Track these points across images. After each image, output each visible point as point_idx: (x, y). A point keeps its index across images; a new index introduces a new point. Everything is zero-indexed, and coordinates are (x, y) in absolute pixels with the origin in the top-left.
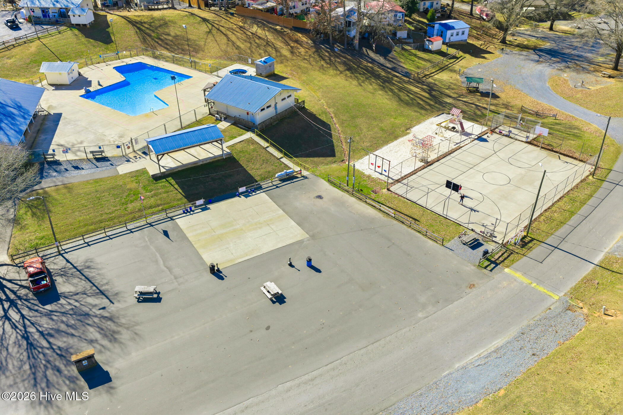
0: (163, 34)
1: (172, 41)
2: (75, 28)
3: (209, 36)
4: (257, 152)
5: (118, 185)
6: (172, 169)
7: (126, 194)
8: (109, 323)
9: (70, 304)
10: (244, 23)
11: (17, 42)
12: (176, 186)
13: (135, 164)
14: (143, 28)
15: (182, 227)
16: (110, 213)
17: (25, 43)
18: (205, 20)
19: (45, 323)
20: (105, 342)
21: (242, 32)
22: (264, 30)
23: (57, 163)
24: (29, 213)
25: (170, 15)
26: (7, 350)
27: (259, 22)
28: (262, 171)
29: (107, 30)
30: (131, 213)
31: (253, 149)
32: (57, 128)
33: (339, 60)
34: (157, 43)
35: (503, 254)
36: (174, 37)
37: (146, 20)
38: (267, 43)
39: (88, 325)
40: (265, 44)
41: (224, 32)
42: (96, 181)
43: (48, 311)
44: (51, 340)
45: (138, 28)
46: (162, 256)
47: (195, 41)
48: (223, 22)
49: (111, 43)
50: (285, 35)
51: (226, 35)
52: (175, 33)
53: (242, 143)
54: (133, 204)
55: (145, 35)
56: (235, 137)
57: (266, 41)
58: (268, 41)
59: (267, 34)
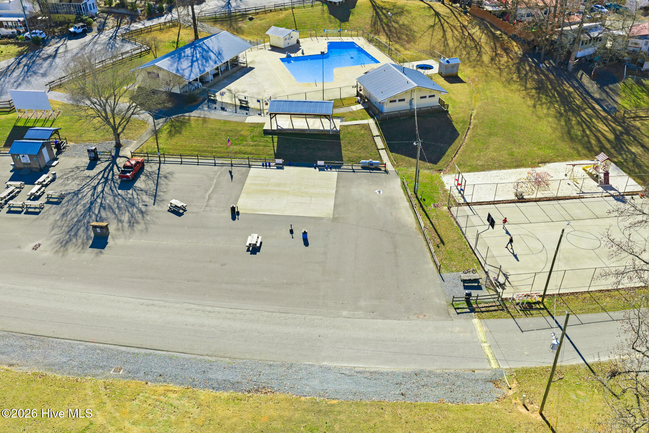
0: (394, 21)
1: (396, 28)
2: (327, 4)
3: (430, 30)
4: (363, 137)
5: (236, 129)
6: (282, 130)
7: (236, 138)
8: (140, 215)
9: (132, 194)
10: (469, 23)
11: (276, 8)
12: (276, 144)
13: (263, 118)
14: (381, 13)
15: (249, 174)
16: (215, 148)
17: (281, 10)
18: (437, 14)
19: (109, 199)
20: (126, 225)
21: (461, 31)
22: (483, 32)
23: (214, 101)
24: (168, 130)
25: (410, 5)
26: (77, 206)
27: (484, 24)
28: (354, 154)
29: (351, 10)
30: (229, 152)
31: (362, 134)
32: (240, 77)
33: (536, 77)
34: (384, 28)
35: (491, 306)
36: (400, 26)
37: (387, 6)
38: (476, 46)
39: (128, 211)
40: (473, 46)
41: (445, 29)
42: (226, 122)
43: (117, 194)
44: (102, 210)
45: (377, 13)
46: (215, 188)
47: (415, 32)
48: (452, 18)
49: (346, 21)
50: (498, 41)
51: (444, 31)
52: (403, 22)
53: (357, 126)
54: (235, 147)
55: (378, 20)
56: (356, 120)
57: (476, 43)
58: (478, 44)
59: (483, 37)
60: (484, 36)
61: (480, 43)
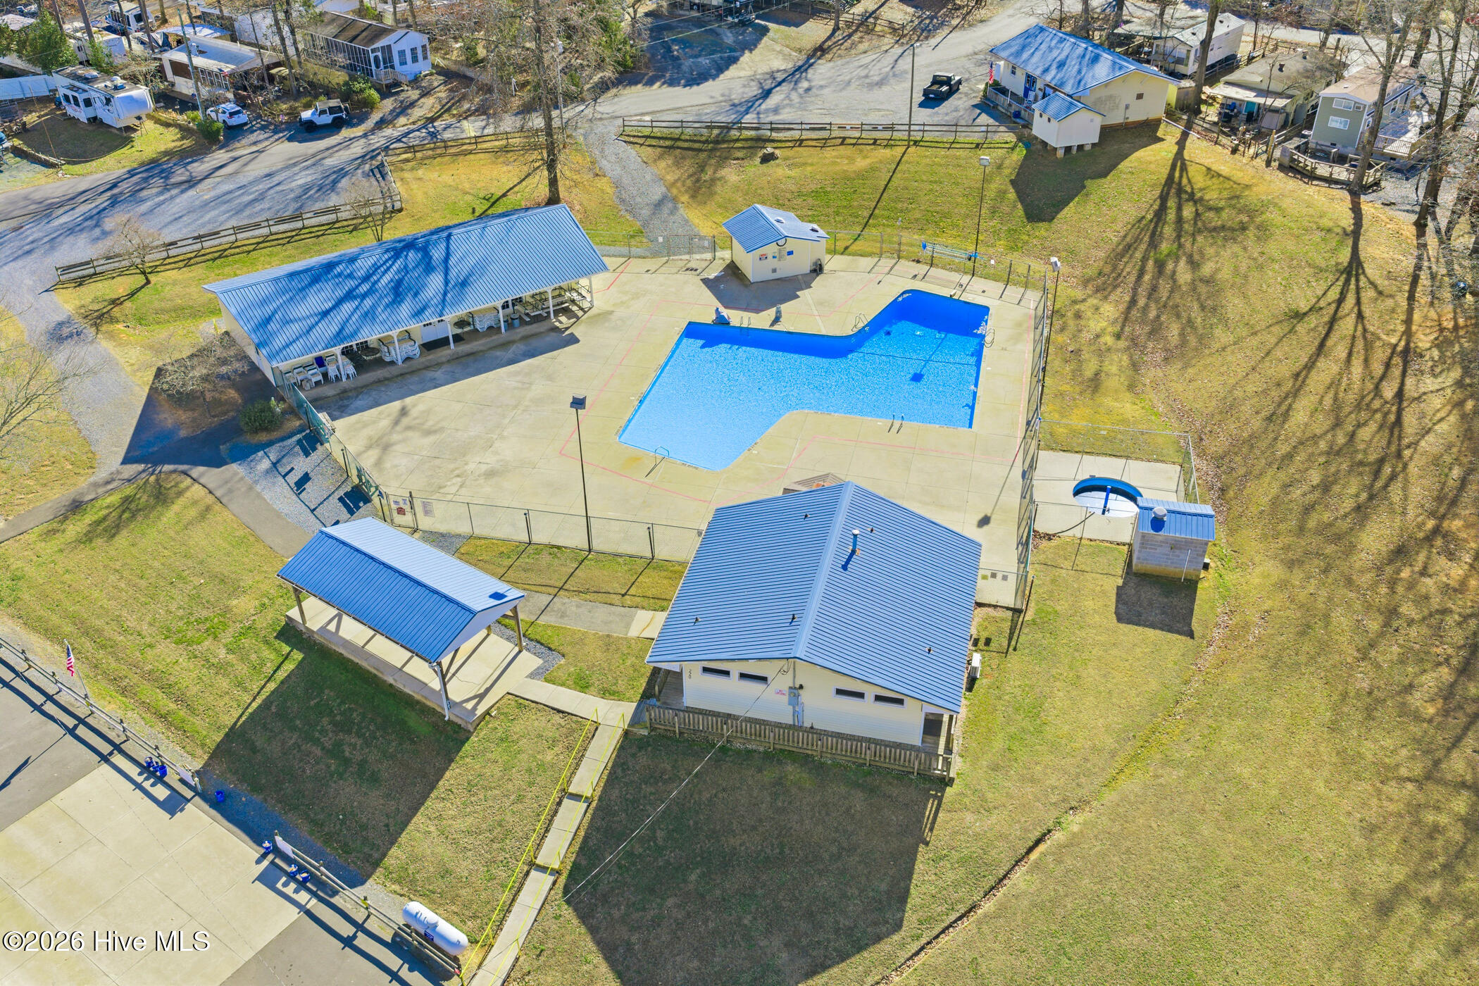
0: (1189, 256)
1: (1176, 286)
2: (1028, 147)
3: (1276, 330)
4: (532, 782)
10: (1438, 343)
11: (865, 134)
14: (1171, 215)
18: (1353, 269)
22: (1459, 405)
29: (1087, 183)
31: (541, 764)
36: (1197, 280)
38: (1382, 461)
40: (1374, 456)
41: (1331, 341)
45: (1160, 213)
47: (1222, 320)
48: (1391, 303)
49: (1043, 220)
51: (1320, 351)
52: (1217, 270)
53: (556, 718)
56: (585, 686)
57: (1393, 448)
58: (1399, 455)
59: (1443, 427)
60: (1448, 427)
61: (1407, 453)
